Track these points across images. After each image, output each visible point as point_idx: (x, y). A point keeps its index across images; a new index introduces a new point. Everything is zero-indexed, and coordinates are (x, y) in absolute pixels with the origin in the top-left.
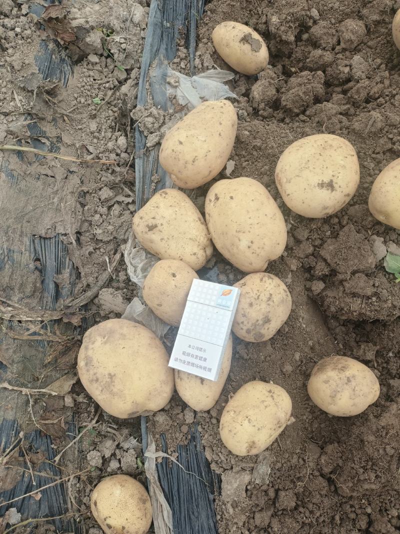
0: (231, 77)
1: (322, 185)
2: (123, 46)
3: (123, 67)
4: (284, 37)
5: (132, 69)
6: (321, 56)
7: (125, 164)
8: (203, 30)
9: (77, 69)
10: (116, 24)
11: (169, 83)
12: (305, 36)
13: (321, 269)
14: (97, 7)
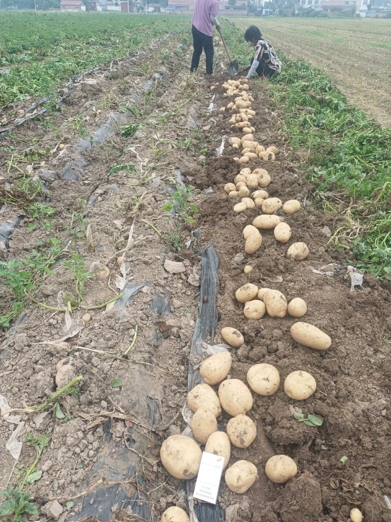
0: (229, 347)
1: (264, 379)
2: (185, 334)
3: (184, 341)
4: (250, 334)
5: (188, 342)
6: (265, 342)
7: (183, 377)
8: (217, 330)
9: (165, 340)
10: (183, 326)
11: (204, 347)
12: (259, 335)
13: (269, 419)
14: (173, 320)
